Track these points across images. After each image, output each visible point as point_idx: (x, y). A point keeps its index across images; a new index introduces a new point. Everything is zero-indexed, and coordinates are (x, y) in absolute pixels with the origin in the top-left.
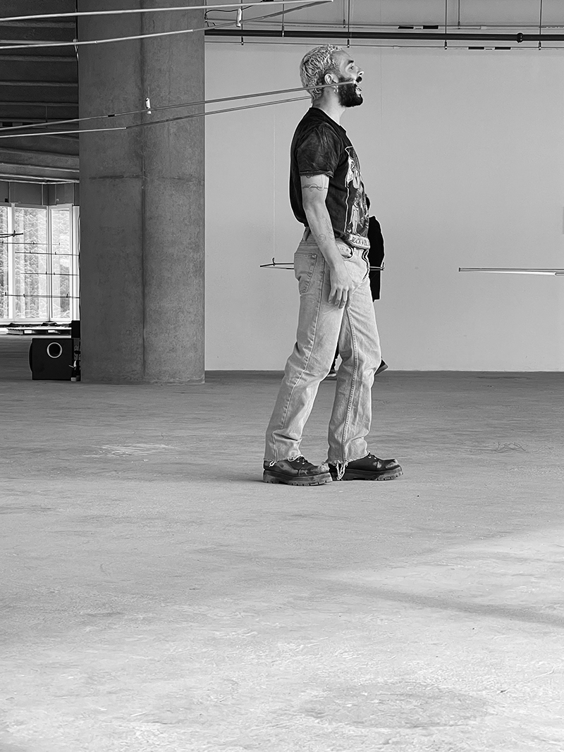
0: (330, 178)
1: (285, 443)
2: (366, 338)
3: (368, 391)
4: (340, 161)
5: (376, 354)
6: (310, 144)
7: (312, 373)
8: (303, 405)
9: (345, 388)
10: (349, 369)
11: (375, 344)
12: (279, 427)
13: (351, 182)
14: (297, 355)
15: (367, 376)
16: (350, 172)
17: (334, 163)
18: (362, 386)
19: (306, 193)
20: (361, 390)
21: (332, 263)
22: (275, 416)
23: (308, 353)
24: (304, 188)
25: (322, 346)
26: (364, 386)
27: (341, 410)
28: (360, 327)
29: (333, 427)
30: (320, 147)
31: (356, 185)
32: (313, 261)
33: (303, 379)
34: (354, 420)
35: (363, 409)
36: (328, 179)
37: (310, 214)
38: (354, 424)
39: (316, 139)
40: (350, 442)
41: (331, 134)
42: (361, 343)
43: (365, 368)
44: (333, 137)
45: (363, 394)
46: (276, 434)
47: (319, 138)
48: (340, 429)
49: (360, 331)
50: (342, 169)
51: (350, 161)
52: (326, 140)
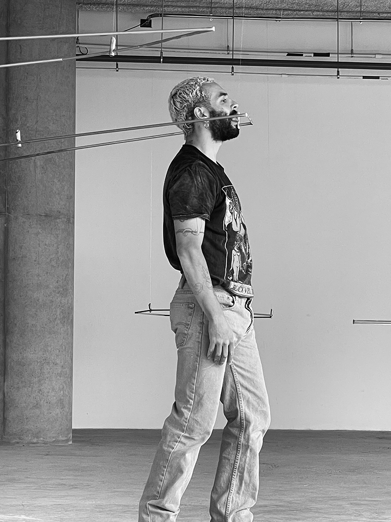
0: (206, 221)
1: (161, 515)
2: (253, 396)
3: (256, 456)
4: (217, 202)
5: (264, 413)
6: (182, 185)
7: (191, 436)
8: (182, 472)
9: (230, 453)
10: (235, 431)
11: (264, 403)
12: (154, 497)
13: (230, 225)
14: (175, 415)
15: (254, 439)
16: (228, 213)
17: (210, 204)
18: (249, 451)
19: (181, 238)
20: (248, 454)
21: (210, 315)
22: (150, 484)
23: (187, 414)
24: (177, 232)
25: (202, 405)
26: (251, 451)
27: (225, 476)
28: (245, 384)
29: (215, 497)
30: (193, 189)
31: (235, 228)
32: (190, 311)
33: (182, 443)
34: (239, 489)
35: (250, 477)
36: (204, 222)
37: (185, 261)
38: (239, 494)
39: (189, 180)
40: (234, 513)
41: (206, 173)
42: (248, 402)
43: (253, 430)
44: (208, 176)
45: (250, 460)
46: (150, 505)
47: (192, 179)
48: (224, 498)
49: (246, 389)
50: (219, 210)
51: (228, 201)
52: (200, 180)
